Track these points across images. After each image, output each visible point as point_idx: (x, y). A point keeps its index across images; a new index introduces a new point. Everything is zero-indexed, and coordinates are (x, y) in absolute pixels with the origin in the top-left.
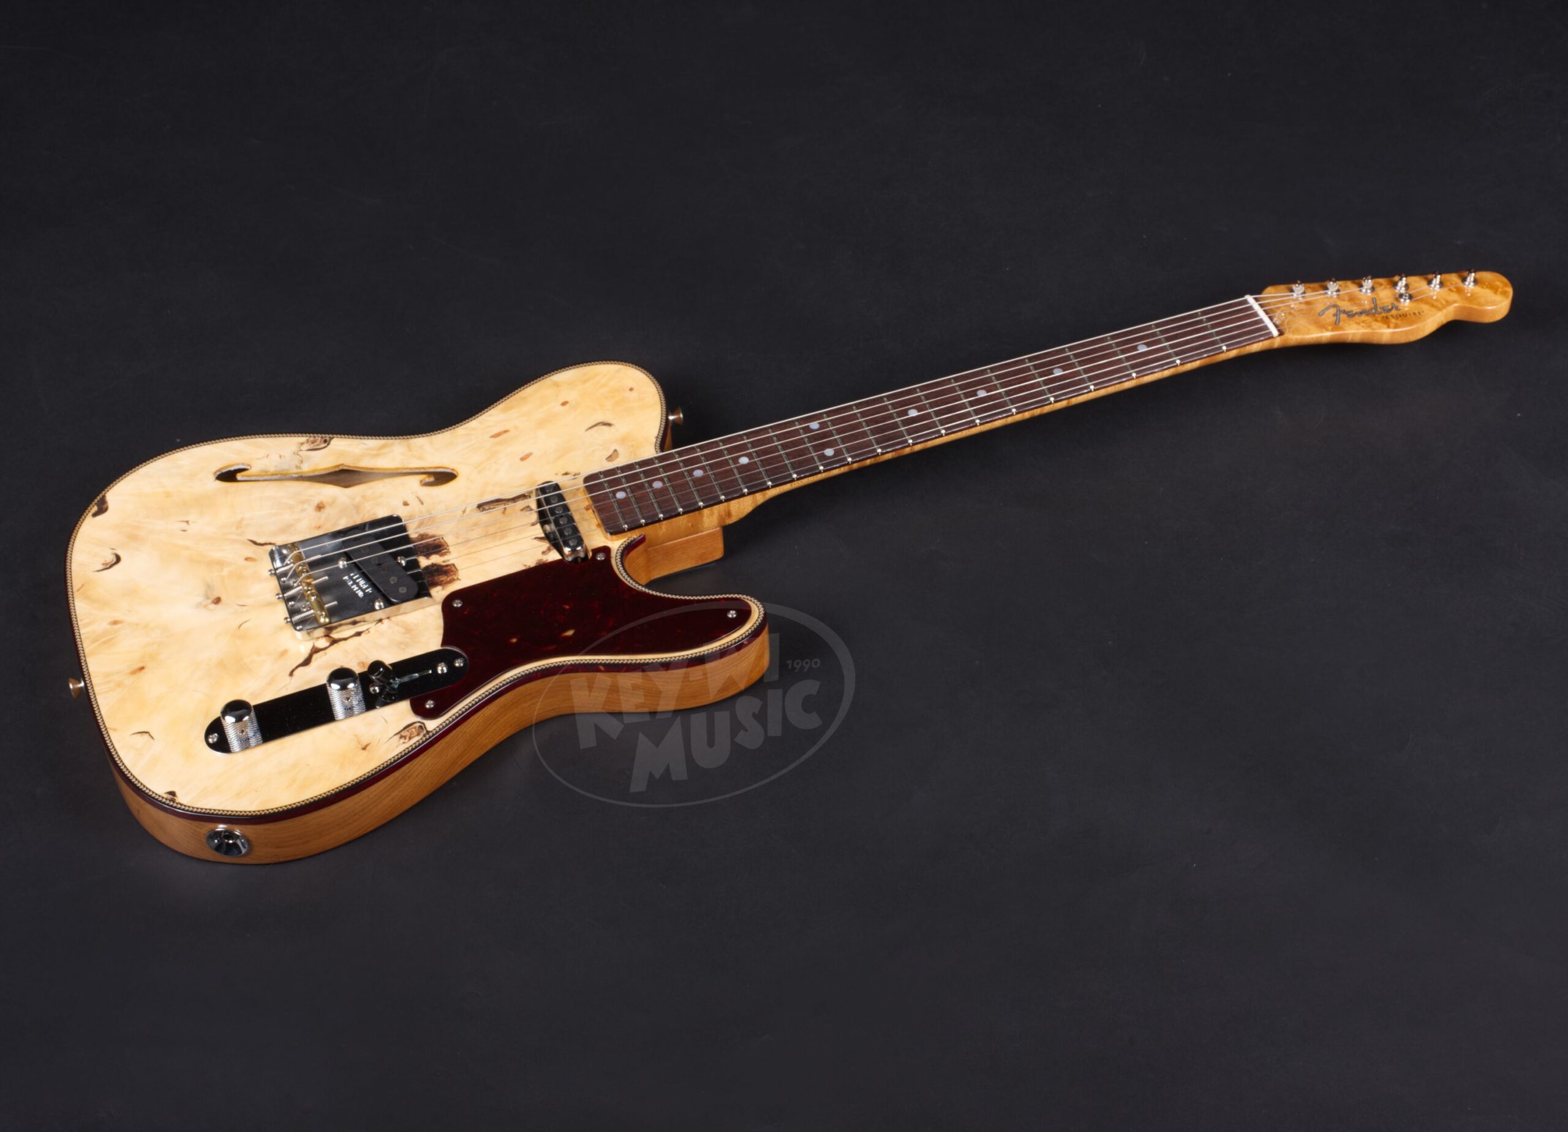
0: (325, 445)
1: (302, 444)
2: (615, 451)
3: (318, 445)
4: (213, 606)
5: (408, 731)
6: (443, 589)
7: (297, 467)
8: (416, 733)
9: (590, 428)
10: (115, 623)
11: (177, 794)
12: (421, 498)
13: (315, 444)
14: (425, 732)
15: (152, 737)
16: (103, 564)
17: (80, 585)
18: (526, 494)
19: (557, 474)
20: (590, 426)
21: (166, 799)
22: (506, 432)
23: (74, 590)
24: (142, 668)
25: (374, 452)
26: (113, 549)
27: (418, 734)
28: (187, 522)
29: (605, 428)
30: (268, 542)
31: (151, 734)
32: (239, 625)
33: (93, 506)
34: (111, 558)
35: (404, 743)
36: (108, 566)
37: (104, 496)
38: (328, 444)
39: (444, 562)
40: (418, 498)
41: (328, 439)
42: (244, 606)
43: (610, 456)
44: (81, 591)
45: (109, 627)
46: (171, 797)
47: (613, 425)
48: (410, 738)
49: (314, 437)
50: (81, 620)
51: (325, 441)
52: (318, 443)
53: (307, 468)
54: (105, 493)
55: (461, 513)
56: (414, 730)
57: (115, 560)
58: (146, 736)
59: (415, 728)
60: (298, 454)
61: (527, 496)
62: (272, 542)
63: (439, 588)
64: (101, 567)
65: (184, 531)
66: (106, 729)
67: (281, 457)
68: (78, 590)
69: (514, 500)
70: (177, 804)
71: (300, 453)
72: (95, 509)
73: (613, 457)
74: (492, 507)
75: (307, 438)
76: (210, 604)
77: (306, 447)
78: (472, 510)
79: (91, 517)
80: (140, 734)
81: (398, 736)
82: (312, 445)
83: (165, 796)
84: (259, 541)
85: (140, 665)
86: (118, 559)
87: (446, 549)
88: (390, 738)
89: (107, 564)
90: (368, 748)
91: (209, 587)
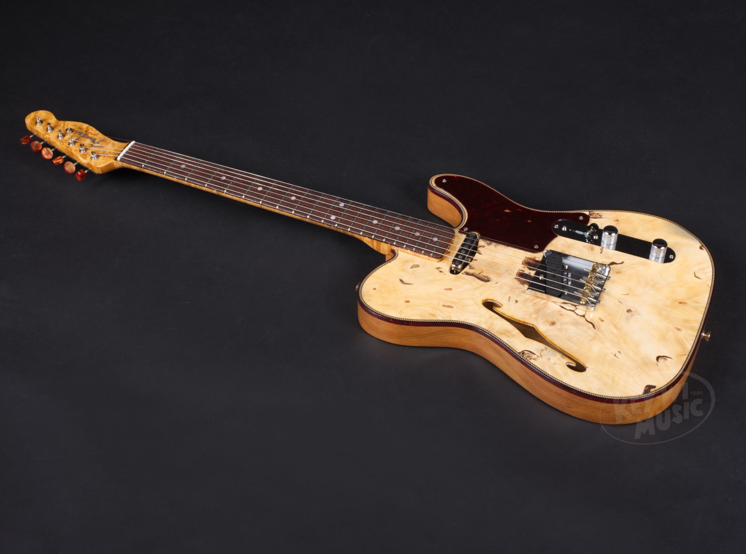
0: (525, 352)
1: (534, 359)
2: (411, 268)
3: (528, 354)
4: (633, 310)
5: (597, 216)
6: (536, 258)
7: (546, 349)
8: (594, 214)
9: (410, 284)
10: (679, 329)
11: (699, 247)
12: (508, 300)
13: (529, 355)
14: (591, 213)
15: (695, 273)
16: (666, 360)
17: (684, 356)
18: (465, 274)
19: (445, 274)
20: (409, 285)
21: (705, 247)
22: (444, 306)
23: (687, 356)
24: (680, 303)
25: (508, 334)
26: (657, 364)
27: (594, 213)
28: (615, 355)
29: (404, 280)
30: (588, 322)
31: (694, 275)
32: (628, 295)
33: (652, 392)
34: (661, 360)
35: (602, 214)
36: (665, 357)
37: (644, 394)
38: (523, 351)
39: (525, 268)
40: (509, 301)
41: (521, 354)
42: (620, 302)
43: (416, 267)
44: (684, 354)
45: (682, 329)
46: (702, 247)
47: (399, 279)
48: (598, 214)
49: (526, 359)
50: (693, 340)
51: (523, 353)
52: (527, 355)
53: (542, 346)
54: (642, 395)
55: (498, 283)
56: (594, 216)
57: (660, 358)
58: (697, 275)
59: (593, 216)
60: (541, 355)
61: (466, 273)
62: (586, 321)
63: (537, 259)
64: (668, 359)
65: (619, 352)
66: (711, 287)
67: (549, 359)
68: (685, 355)
69: (472, 275)
70: (701, 244)
71: (539, 355)
72: (652, 390)
73: (415, 266)
74: (484, 277)
75: (530, 360)
76: (633, 311)
77: (534, 356)
78: (492, 281)
79: (656, 387)
80: (699, 277)
81: (601, 217)
82: (531, 355)
83: (704, 249)
84: (591, 326)
85: (680, 304)
86: (658, 358)
87: (519, 272)
88: (605, 218)
89: (664, 359)
90: (616, 220)
91: (627, 319)
